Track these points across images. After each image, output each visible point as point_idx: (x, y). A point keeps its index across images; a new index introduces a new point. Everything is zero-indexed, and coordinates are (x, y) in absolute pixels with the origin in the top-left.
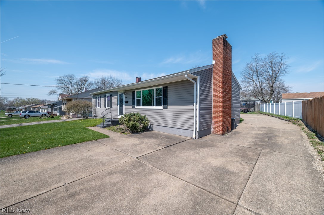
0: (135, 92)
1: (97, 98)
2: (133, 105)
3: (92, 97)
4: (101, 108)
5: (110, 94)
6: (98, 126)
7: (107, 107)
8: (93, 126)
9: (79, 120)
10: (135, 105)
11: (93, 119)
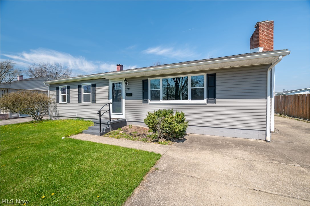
0: (147, 80)
1: (60, 89)
2: (143, 98)
3: (49, 88)
4: (68, 104)
5: (91, 83)
6: (87, 133)
7: (85, 101)
8: (78, 134)
9: (27, 123)
10: (148, 98)
11: (51, 119)
